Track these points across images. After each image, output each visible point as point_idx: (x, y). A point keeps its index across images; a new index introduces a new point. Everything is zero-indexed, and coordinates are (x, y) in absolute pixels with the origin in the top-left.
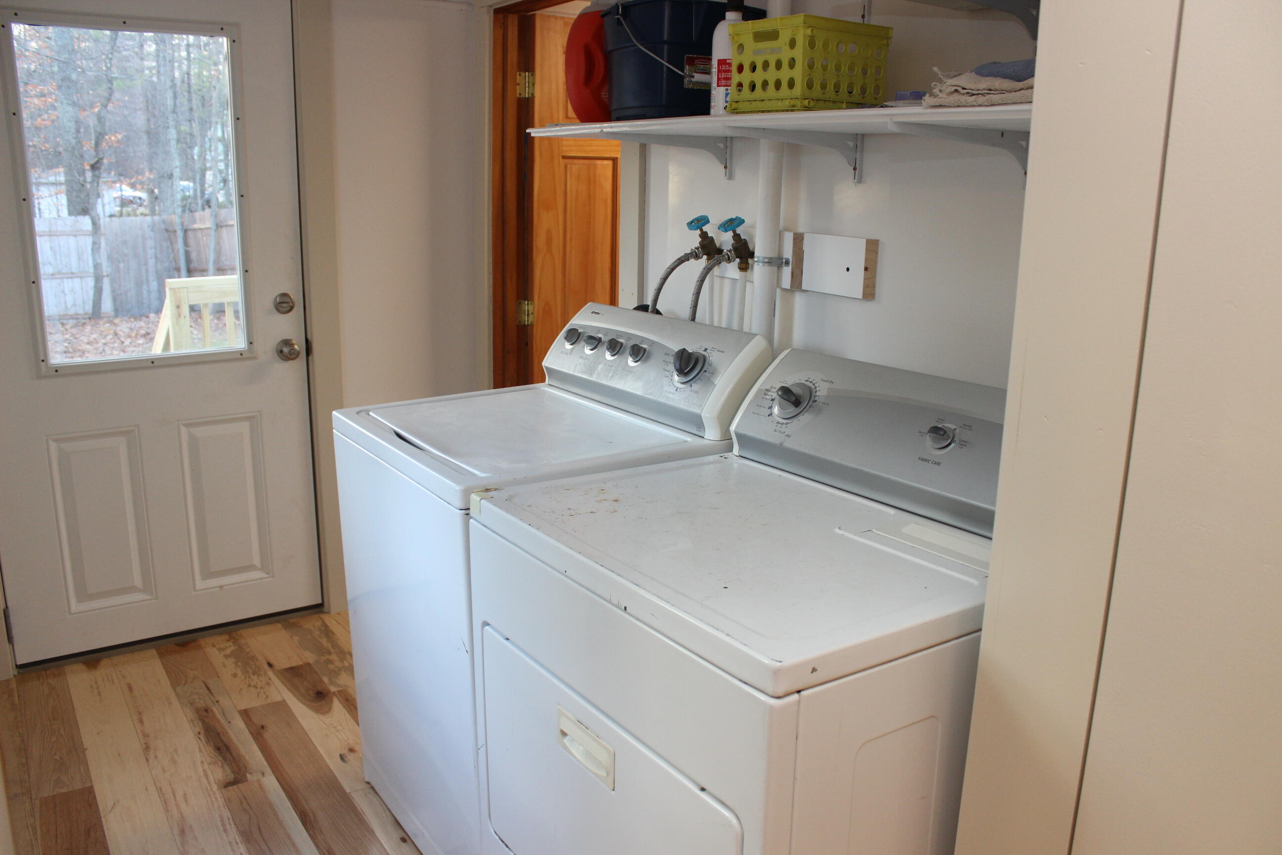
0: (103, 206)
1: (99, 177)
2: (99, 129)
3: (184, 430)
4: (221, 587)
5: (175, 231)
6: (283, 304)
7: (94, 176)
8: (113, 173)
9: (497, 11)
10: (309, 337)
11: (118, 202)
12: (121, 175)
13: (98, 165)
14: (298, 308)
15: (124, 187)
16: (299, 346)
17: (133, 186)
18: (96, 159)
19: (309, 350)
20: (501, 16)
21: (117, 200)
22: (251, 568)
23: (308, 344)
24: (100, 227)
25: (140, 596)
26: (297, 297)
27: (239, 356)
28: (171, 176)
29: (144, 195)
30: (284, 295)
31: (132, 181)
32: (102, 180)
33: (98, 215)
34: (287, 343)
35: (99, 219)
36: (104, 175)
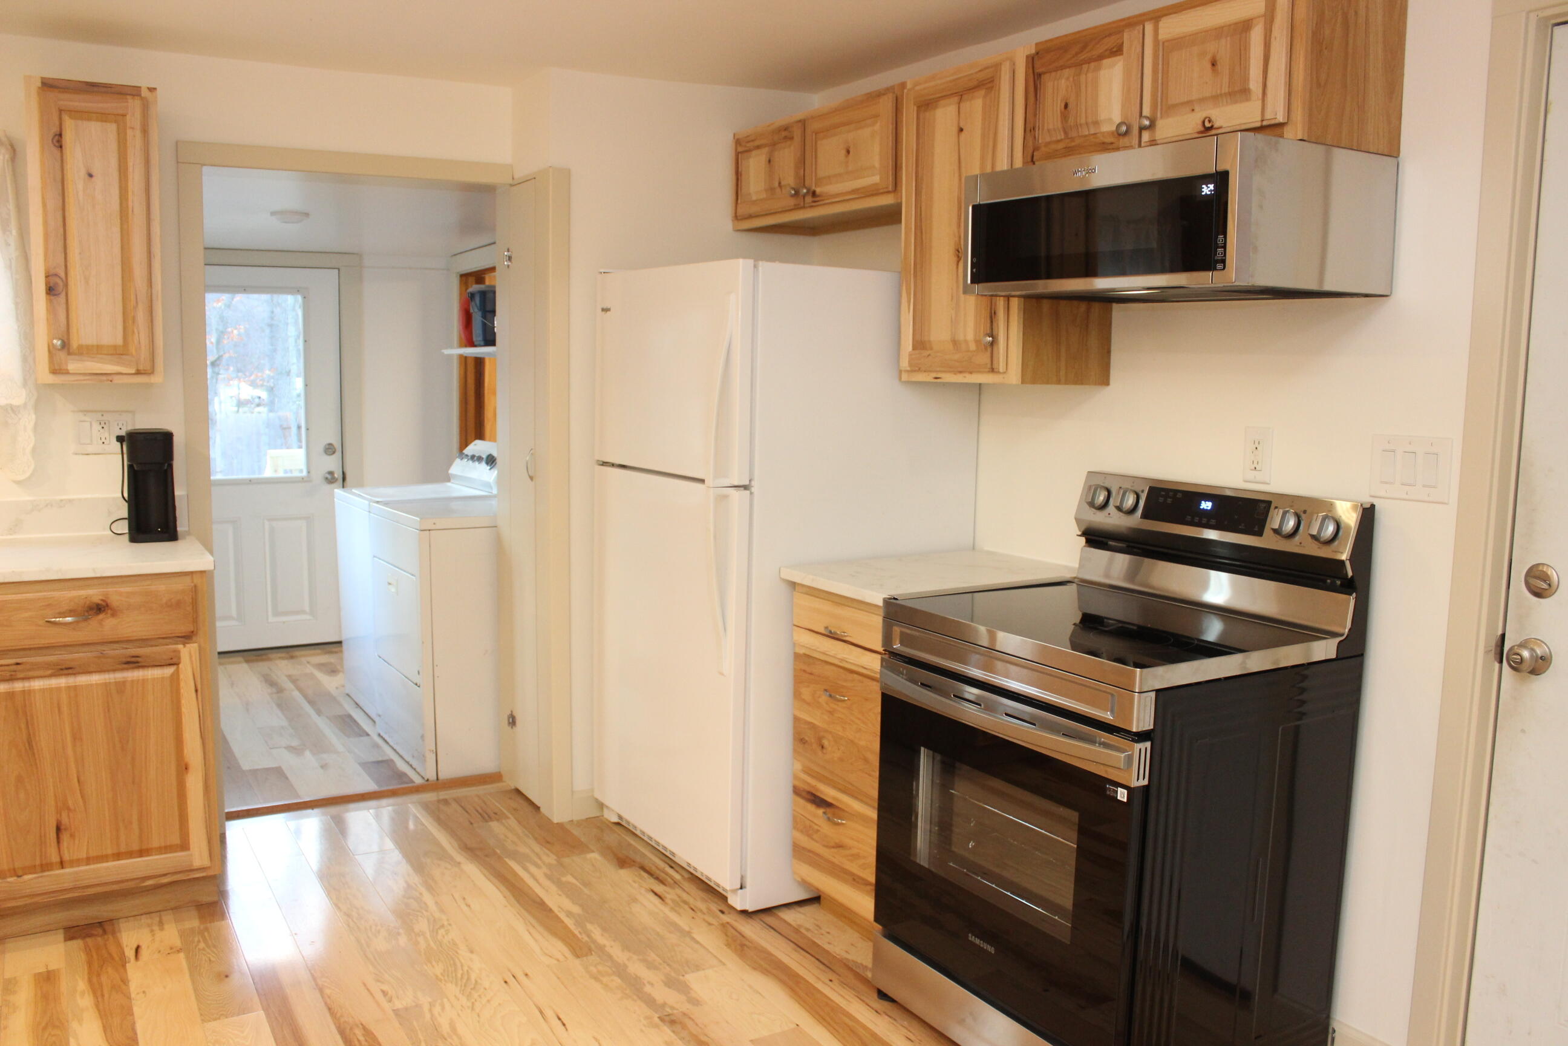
0: (220, 403)
1: (218, 374)
2: (221, 328)
3: (267, 523)
4: (284, 622)
5: (289, 428)
6: (330, 450)
7: (213, 372)
8: (232, 369)
9: (462, 276)
10: (344, 470)
11: (235, 402)
12: (239, 371)
13: (218, 362)
14: (338, 454)
15: (243, 385)
16: (338, 475)
17: (253, 384)
18: (216, 357)
19: (344, 479)
20: (464, 278)
21: (234, 398)
22: (303, 612)
23: (344, 474)
24: (216, 422)
25: (234, 623)
26: (338, 446)
27: (302, 480)
28: (288, 373)
29: (264, 395)
30: (330, 444)
31: (252, 378)
32: (220, 376)
33: (215, 411)
34: (331, 473)
35: (216, 414)
36: (222, 372)
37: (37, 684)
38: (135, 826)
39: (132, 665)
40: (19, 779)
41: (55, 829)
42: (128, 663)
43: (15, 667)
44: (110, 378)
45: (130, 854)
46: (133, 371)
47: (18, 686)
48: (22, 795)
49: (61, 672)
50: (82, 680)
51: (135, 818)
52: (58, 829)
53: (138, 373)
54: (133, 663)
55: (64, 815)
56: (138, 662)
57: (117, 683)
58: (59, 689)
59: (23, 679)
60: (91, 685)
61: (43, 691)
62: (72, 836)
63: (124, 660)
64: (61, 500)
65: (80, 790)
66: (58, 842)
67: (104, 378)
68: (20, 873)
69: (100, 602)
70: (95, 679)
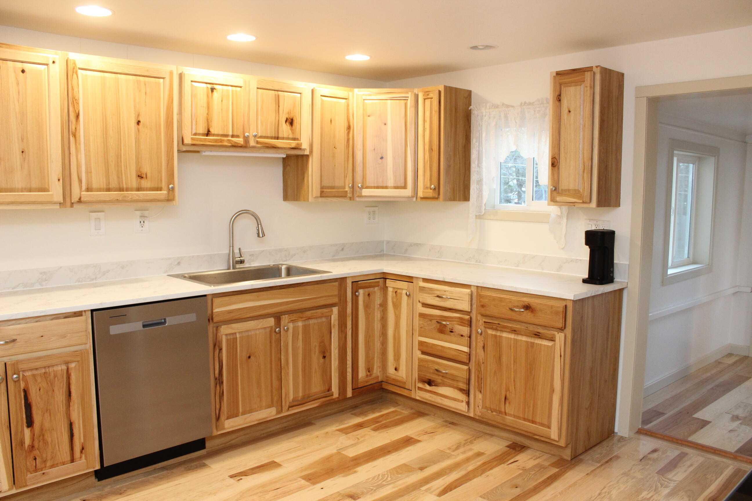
37: (505, 335)
38: (531, 409)
39: (537, 336)
40: (495, 372)
41: (504, 398)
42: (536, 335)
43: (498, 325)
44: (574, 204)
45: (529, 421)
46: (581, 201)
47: (498, 334)
48: (496, 379)
49: (512, 332)
50: (520, 338)
51: (532, 405)
52: (505, 398)
53: (583, 203)
54: (538, 335)
55: (508, 393)
56: (539, 335)
57: (531, 343)
58: (511, 338)
59: (501, 331)
60: (522, 340)
61: (506, 337)
62: (509, 403)
63: (534, 333)
64: (577, 259)
65: (514, 385)
66: (505, 404)
67: (571, 204)
68: (493, 411)
69: (528, 305)
70: (524, 338)
